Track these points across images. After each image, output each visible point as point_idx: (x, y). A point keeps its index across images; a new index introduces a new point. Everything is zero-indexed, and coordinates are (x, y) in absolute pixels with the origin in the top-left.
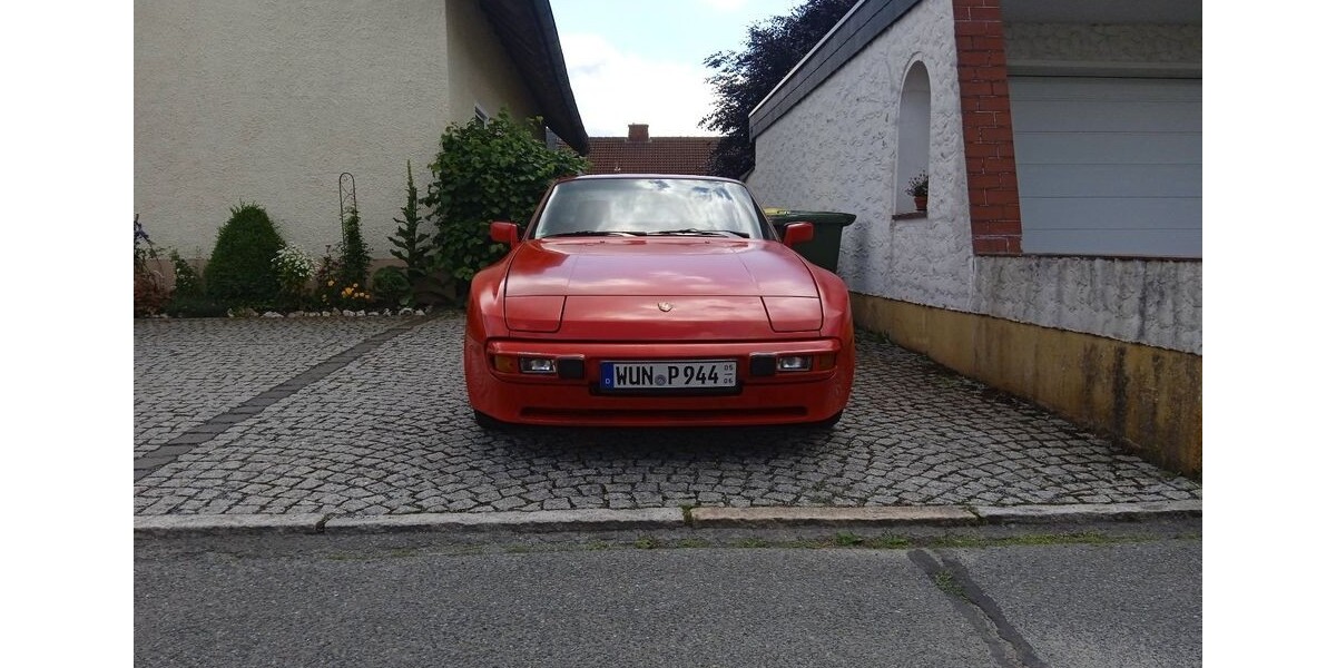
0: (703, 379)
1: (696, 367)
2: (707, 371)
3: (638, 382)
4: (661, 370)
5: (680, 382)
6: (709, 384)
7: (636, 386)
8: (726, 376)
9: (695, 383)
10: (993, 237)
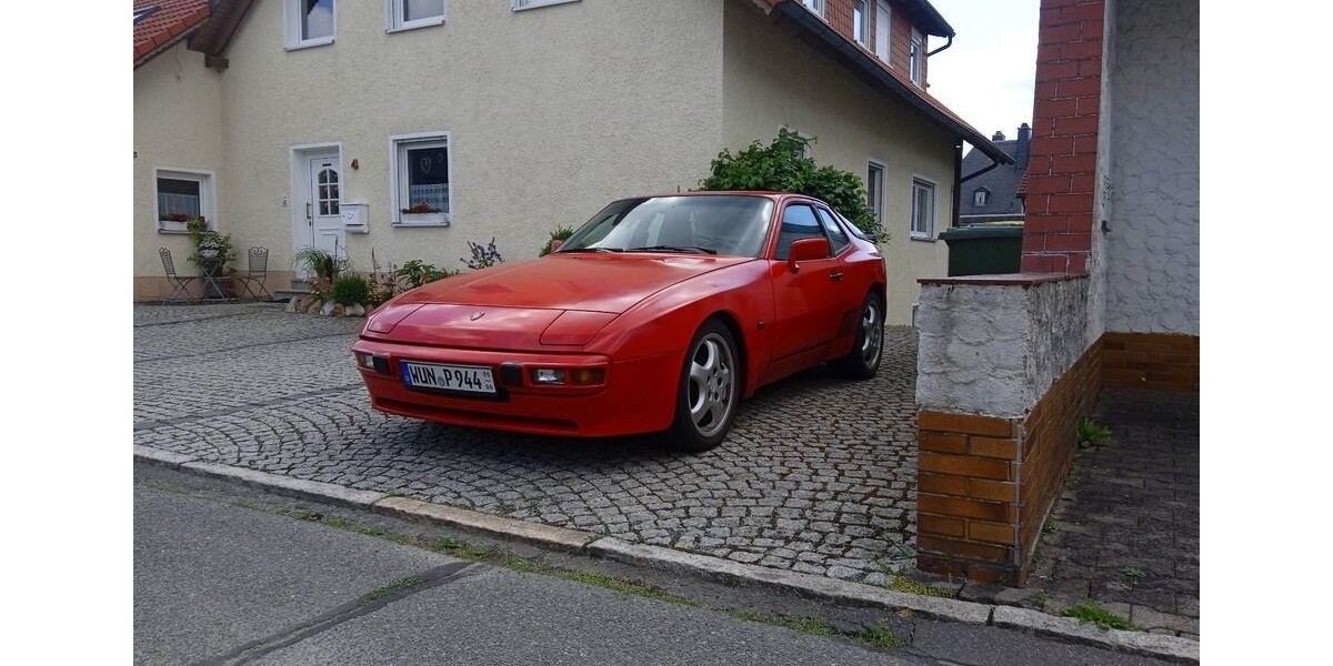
0: (470, 383)
1: (463, 371)
2: (471, 375)
3: (426, 382)
4: (439, 371)
5: (454, 385)
6: (475, 388)
7: (426, 385)
8: (487, 384)
9: (465, 387)
10: (1049, 254)
